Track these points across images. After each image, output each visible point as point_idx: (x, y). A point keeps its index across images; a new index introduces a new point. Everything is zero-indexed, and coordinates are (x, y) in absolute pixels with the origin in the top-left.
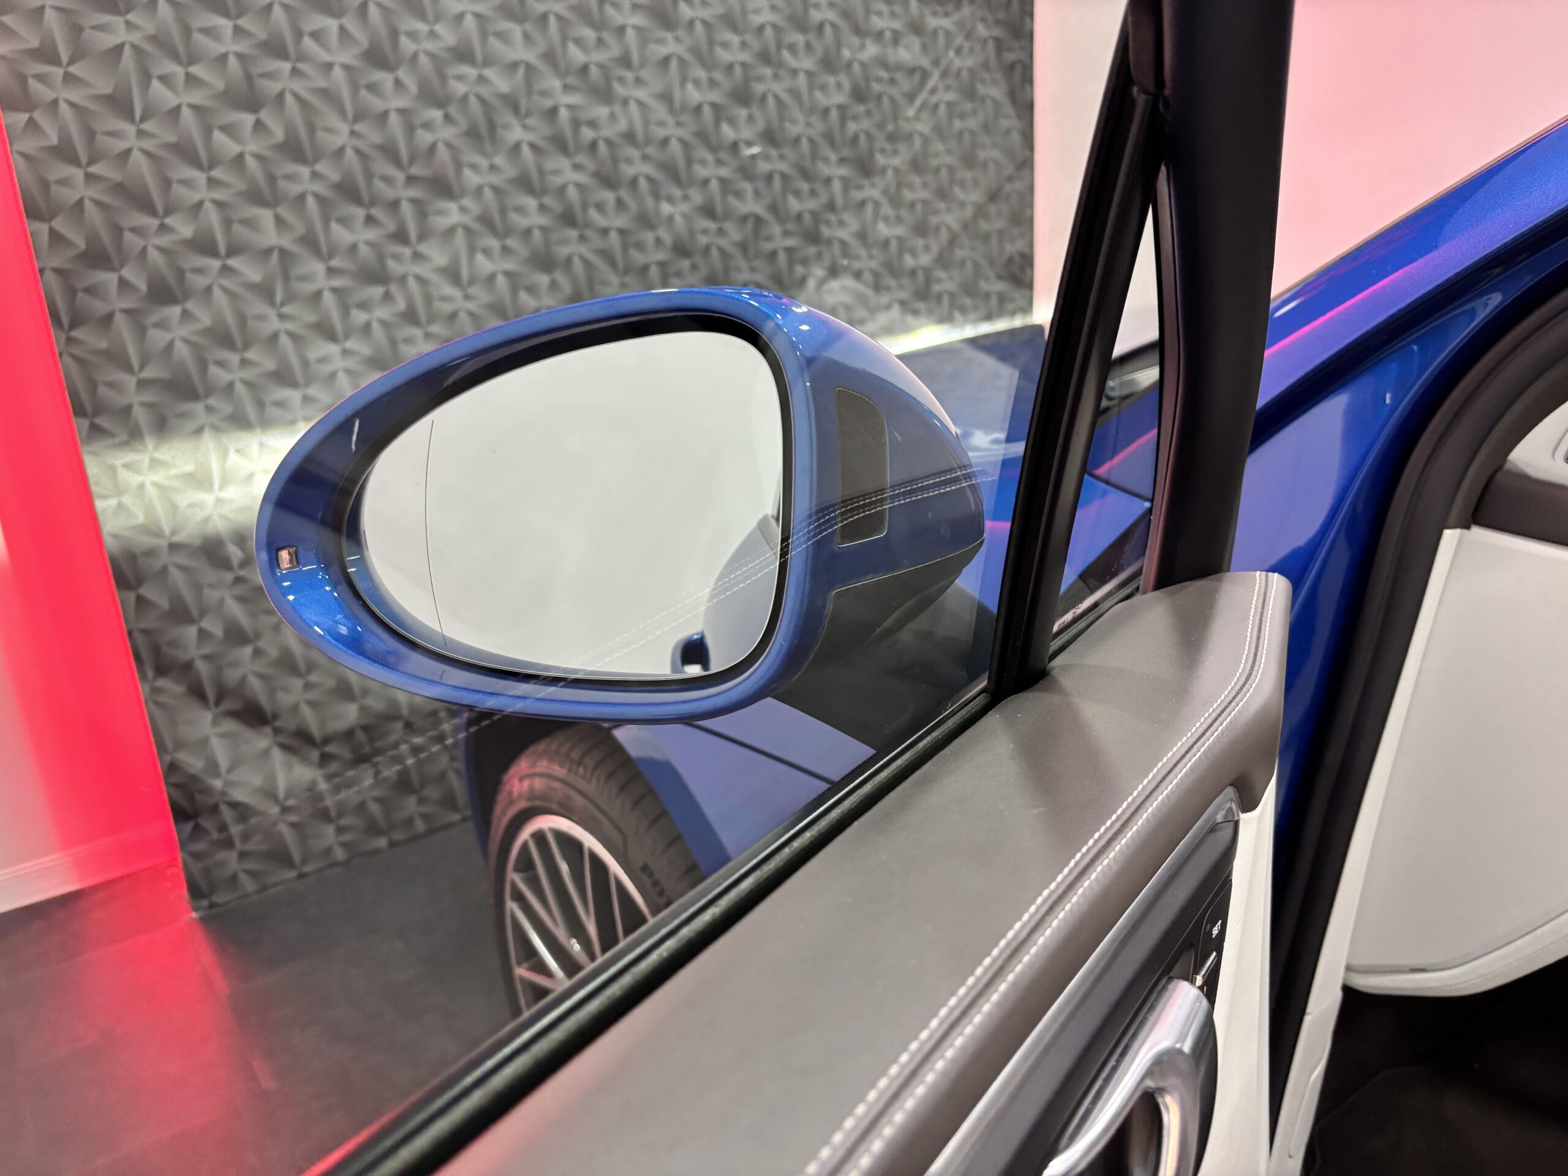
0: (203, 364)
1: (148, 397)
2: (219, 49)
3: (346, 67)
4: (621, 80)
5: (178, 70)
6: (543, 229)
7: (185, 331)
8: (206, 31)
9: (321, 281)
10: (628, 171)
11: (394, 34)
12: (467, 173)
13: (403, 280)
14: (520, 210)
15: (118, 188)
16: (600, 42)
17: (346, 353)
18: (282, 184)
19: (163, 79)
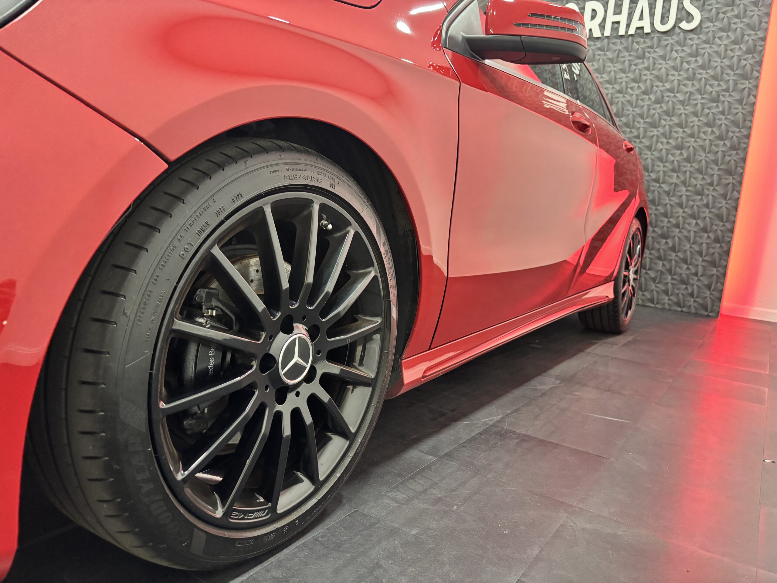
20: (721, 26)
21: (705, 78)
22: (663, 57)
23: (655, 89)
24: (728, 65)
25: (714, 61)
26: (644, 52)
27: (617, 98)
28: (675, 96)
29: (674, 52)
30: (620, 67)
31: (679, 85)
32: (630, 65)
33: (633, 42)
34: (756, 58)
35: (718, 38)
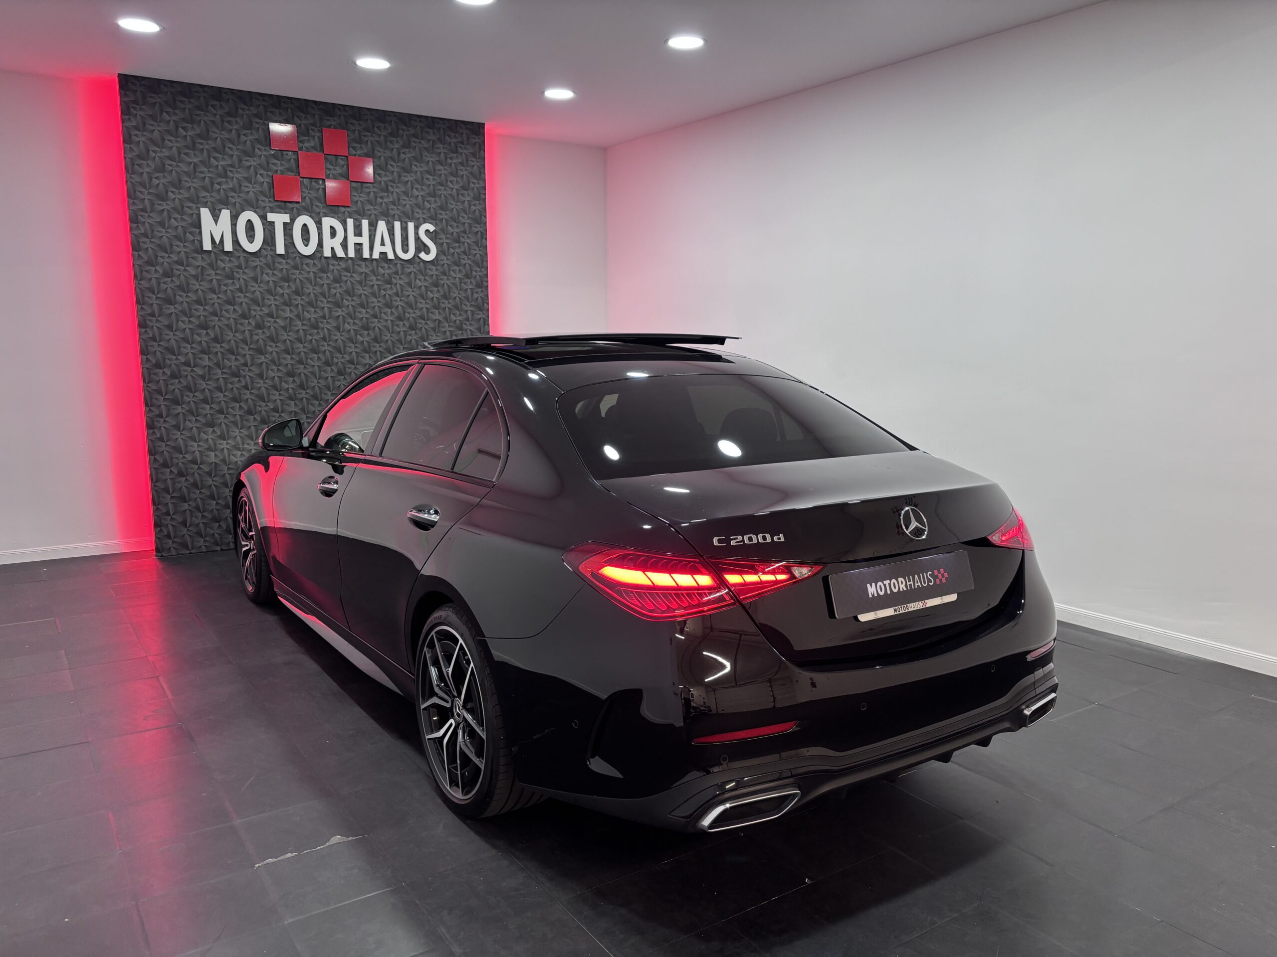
0: (182, 396)
1: (166, 403)
2: (199, 314)
3: (233, 318)
4: (321, 322)
5: (187, 319)
6: (292, 364)
7: (179, 386)
8: (195, 310)
9: (220, 375)
10: (323, 349)
11: (250, 310)
12: (268, 347)
13: (245, 376)
14: (284, 359)
15: (166, 348)
16: (315, 311)
17: (224, 396)
18: (212, 349)
19: (182, 322)
20: (453, 260)
21: (448, 307)
22: (409, 284)
23: (407, 315)
24: (463, 297)
25: (453, 292)
26: (391, 278)
27: (372, 322)
28: (426, 323)
29: (417, 280)
30: (371, 291)
31: (428, 313)
32: (380, 290)
33: (378, 267)
34: (484, 292)
35: (453, 271)
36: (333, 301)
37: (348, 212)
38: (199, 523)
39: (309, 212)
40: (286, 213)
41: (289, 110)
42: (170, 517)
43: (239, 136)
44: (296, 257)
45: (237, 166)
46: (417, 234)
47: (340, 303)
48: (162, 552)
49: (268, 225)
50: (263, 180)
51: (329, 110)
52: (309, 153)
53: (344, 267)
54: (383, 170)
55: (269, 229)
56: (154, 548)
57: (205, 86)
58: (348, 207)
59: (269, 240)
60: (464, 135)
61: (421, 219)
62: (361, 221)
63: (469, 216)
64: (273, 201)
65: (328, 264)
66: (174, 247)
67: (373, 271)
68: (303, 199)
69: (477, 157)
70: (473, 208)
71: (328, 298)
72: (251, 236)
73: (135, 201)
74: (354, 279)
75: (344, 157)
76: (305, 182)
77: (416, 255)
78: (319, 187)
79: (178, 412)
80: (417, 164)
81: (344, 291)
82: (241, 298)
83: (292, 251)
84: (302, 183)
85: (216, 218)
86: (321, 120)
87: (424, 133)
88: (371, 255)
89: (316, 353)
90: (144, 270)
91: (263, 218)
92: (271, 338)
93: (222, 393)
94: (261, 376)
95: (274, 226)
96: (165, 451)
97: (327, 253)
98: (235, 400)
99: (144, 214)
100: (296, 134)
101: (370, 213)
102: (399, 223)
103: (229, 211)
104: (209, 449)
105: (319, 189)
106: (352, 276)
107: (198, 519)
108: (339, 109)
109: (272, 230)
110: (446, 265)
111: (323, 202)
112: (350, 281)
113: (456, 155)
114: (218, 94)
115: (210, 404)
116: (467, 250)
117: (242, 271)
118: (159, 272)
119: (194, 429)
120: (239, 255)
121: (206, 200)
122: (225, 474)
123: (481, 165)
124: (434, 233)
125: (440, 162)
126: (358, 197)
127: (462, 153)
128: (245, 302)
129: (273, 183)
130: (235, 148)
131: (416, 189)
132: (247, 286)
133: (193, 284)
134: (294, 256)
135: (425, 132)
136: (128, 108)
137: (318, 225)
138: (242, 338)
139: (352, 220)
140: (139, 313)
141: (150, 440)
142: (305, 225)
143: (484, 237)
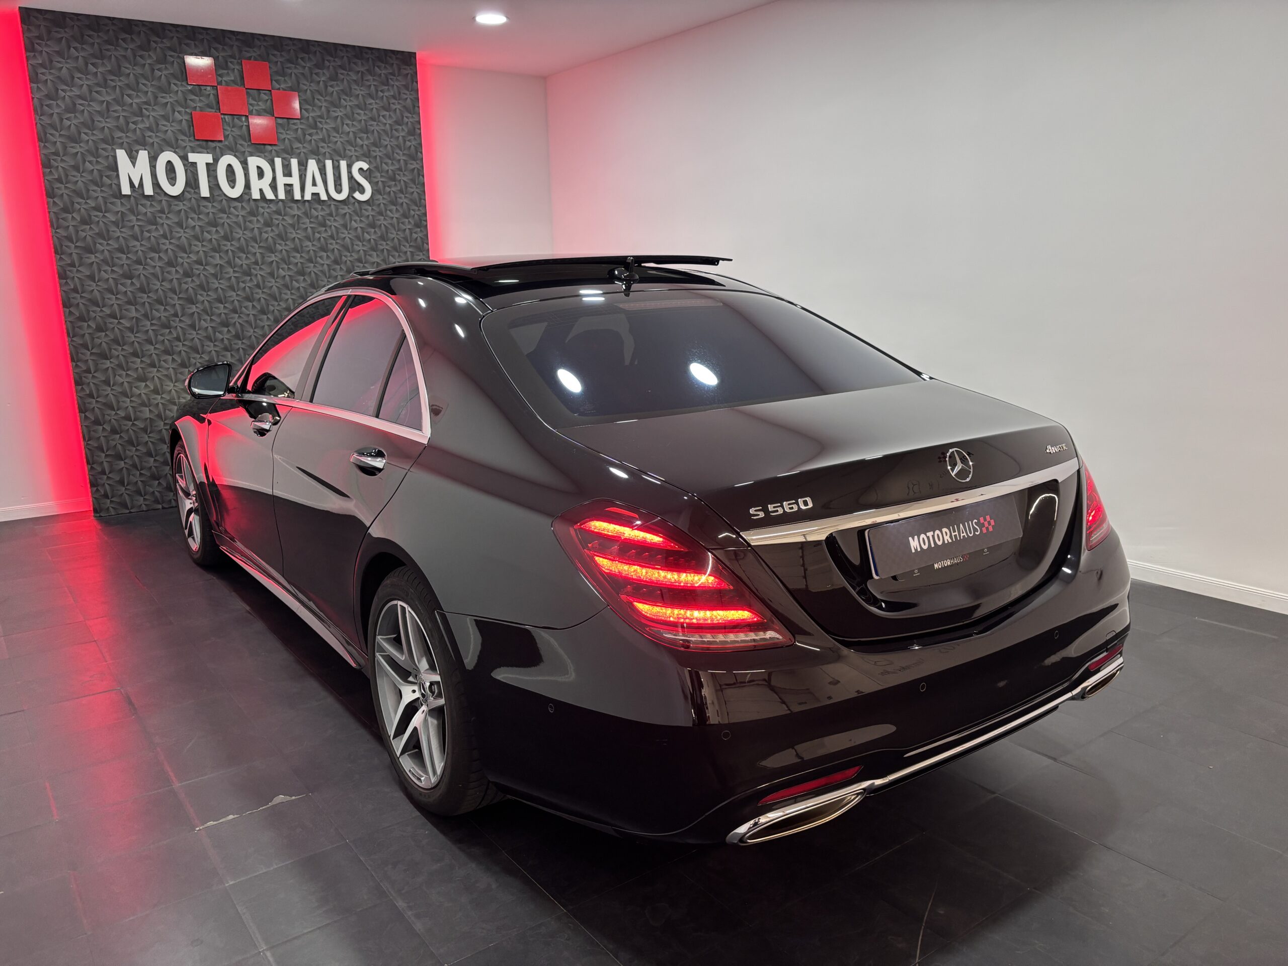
0: (110, 350)
1: (93, 357)
2: (121, 263)
3: (159, 266)
4: (253, 268)
5: (109, 269)
6: (225, 314)
7: (106, 340)
8: (118, 258)
9: (149, 327)
10: (258, 296)
11: (176, 257)
12: (198, 296)
13: (176, 327)
14: (217, 308)
15: (90, 300)
16: (247, 257)
17: (155, 348)
18: (138, 299)
19: (105, 271)
20: (389, 199)
21: (387, 249)
22: (345, 226)
23: (344, 258)
24: (401, 237)
25: (391, 233)
26: (325, 220)
27: (306, 267)
28: (364, 266)
29: (353, 222)
30: (304, 235)
31: (365, 255)
32: (314, 233)
33: (310, 209)
34: (423, 232)
35: (389, 210)
36: (265, 245)
37: (275, 150)
38: (137, 481)
39: (233, 152)
40: (208, 153)
41: (205, 40)
42: (106, 477)
43: (153, 70)
44: (222, 200)
45: (152, 105)
46: (350, 172)
47: (273, 248)
48: (100, 512)
49: (190, 166)
50: (181, 118)
51: (247, 40)
52: (229, 88)
53: (275, 209)
54: (310, 105)
55: (191, 171)
56: (92, 509)
57: (114, 18)
58: (275, 145)
59: (192, 182)
60: (395, 65)
61: (354, 157)
62: (290, 161)
63: (405, 152)
64: (193, 140)
65: (257, 207)
66: (91, 191)
67: (306, 214)
68: (226, 137)
69: (410, 90)
70: (408, 144)
71: (260, 242)
72: (172, 179)
73: (46, 144)
74: (286, 222)
75: (267, 92)
76: (227, 119)
77: (350, 195)
78: (242, 124)
79: (107, 366)
80: (346, 98)
81: (276, 235)
82: (166, 245)
83: (217, 194)
84: (224, 120)
85: (133, 159)
86: (240, 51)
87: (352, 64)
88: (303, 196)
89: (251, 302)
90: (60, 217)
91: (184, 158)
92: (201, 287)
93: (153, 345)
94: (193, 326)
95: (196, 167)
96: (96, 409)
97: (256, 195)
98: (167, 352)
99: (57, 157)
100: (214, 67)
101: (299, 151)
102: (331, 161)
103: (147, 151)
104: (143, 404)
105: (242, 126)
106: (283, 218)
107: (136, 477)
108: (258, 39)
109: (196, 172)
110: (382, 205)
111: (247, 139)
112: (282, 224)
113: (387, 87)
114: (128, 26)
115: (140, 356)
116: (404, 187)
117: (164, 216)
118: (76, 220)
119: (126, 384)
120: (159, 198)
121: (122, 141)
122: (162, 429)
123: (415, 98)
124: (368, 172)
125: (370, 96)
126: (285, 134)
127: (393, 85)
128: (171, 249)
129: (192, 121)
130: (149, 84)
131: (346, 124)
132: (171, 232)
133: (113, 231)
134: (220, 198)
135: (354, 63)
136: (33, 44)
137: (244, 165)
138: (169, 287)
139: (280, 159)
140: (58, 264)
141: (80, 397)
142: (229, 166)
143: (421, 174)
